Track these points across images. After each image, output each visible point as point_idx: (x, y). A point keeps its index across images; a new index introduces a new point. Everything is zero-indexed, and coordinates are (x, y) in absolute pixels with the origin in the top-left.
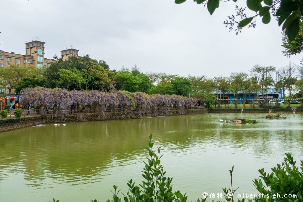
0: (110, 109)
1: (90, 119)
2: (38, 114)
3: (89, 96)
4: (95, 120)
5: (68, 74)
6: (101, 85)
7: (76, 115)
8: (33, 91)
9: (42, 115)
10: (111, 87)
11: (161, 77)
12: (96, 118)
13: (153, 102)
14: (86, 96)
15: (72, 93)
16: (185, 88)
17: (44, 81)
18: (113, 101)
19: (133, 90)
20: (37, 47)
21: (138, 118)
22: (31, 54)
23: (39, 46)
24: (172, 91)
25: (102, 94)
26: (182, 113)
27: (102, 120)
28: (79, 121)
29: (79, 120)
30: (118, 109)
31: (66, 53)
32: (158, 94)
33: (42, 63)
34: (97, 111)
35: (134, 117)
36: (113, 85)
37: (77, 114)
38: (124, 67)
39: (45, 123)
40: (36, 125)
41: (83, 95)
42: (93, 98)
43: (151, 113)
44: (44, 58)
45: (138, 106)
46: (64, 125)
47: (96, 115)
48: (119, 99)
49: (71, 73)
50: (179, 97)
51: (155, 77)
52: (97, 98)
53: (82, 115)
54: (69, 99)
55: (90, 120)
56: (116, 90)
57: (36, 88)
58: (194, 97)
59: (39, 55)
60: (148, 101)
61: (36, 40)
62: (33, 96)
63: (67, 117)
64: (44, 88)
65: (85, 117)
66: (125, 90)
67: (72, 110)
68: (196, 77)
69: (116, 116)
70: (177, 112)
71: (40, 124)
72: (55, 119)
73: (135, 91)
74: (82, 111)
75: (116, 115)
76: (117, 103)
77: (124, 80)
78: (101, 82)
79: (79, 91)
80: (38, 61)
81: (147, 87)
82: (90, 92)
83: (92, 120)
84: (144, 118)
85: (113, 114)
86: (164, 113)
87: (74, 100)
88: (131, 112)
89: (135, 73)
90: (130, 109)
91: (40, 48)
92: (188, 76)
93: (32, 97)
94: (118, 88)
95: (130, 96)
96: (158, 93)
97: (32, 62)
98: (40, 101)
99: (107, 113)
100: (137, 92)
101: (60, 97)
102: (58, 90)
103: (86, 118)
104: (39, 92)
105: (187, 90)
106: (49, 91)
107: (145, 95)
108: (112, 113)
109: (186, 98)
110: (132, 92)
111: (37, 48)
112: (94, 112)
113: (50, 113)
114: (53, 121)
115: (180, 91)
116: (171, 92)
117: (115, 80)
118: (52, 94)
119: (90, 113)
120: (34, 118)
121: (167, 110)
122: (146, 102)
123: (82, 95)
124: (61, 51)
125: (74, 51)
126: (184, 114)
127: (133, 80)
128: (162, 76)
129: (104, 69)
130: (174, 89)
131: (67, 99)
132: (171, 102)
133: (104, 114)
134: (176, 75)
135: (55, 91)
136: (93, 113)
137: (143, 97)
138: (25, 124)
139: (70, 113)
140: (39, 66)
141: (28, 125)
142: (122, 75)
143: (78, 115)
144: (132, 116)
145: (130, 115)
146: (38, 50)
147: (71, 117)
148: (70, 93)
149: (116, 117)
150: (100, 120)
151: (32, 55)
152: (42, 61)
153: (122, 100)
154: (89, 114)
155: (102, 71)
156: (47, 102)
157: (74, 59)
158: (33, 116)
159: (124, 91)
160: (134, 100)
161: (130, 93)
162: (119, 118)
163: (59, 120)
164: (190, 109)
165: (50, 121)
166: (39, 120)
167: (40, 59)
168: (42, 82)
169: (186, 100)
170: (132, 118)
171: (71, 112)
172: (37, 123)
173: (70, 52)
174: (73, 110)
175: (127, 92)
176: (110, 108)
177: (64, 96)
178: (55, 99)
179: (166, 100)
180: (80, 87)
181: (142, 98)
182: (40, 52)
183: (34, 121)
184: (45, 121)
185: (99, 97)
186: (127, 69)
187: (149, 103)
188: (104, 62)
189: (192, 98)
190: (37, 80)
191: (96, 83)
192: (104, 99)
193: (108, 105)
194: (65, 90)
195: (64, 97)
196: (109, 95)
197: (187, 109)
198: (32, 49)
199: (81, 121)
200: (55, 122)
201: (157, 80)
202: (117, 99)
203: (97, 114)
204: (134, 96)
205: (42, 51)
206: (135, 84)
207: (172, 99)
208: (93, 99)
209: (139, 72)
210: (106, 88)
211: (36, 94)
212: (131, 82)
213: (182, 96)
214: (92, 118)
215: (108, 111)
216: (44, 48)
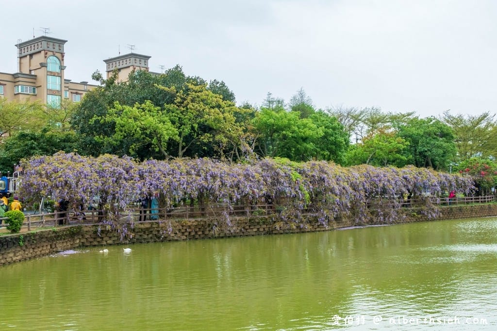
0: (243, 208)
1: (193, 234)
2: (61, 223)
3: (188, 173)
4: (205, 237)
5: (136, 119)
6: (218, 143)
7: (158, 223)
8: (48, 164)
9: (70, 226)
10: (243, 149)
11: (368, 119)
12: (207, 232)
13: (355, 188)
14: (181, 173)
15: (145, 167)
16: (439, 147)
17: (67, 140)
18: (250, 186)
19: (301, 156)
20: (46, 53)
21: (318, 229)
22: (30, 71)
23: (52, 50)
24: (404, 158)
25: (221, 167)
26: (434, 215)
27: (222, 237)
28: (166, 240)
29: (165, 238)
30: (264, 208)
31: (118, 64)
32: (366, 165)
33: (58, 93)
34: (211, 214)
35: (308, 227)
36: (249, 143)
37: (160, 221)
38: (272, 96)
39: (80, 246)
40: (57, 252)
41: (173, 171)
42: (199, 178)
43: (349, 217)
44: (63, 81)
45: (316, 197)
46: (128, 250)
47: (207, 223)
48: (265, 181)
49: (142, 116)
50: (424, 173)
51: (352, 121)
52: (209, 177)
53: (171, 223)
54: (139, 184)
55: (193, 238)
56: (257, 156)
57: (55, 156)
58: (462, 171)
59: (51, 72)
60: (341, 183)
61: (44, 35)
62: (48, 177)
63: (134, 230)
64: (75, 157)
65: (180, 230)
66: (281, 156)
67: (145, 212)
68: (466, 118)
69: (258, 227)
70: (419, 212)
71: (67, 249)
72: (104, 235)
73: (304, 159)
74: (172, 213)
75: (258, 223)
76: (261, 190)
77: (276, 131)
78: (218, 137)
79: (162, 162)
80: (50, 87)
81: (337, 145)
82: (192, 162)
83: (197, 236)
84: (334, 229)
85: (250, 220)
86: (385, 215)
87: (151, 184)
88: (299, 214)
89: (303, 110)
90: (296, 208)
91: (54, 55)
92: (443, 115)
93: (45, 180)
94: (260, 151)
95: (294, 172)
96: (365, 163)
97: (34, 92)
98: (66, 191)
99: (238, 218)
100: (312, 161)
101: (115, 179)
102: (110, 161)
103: (183, 231)
104: (64, 166)
105: (445, 153)
106: (86, 163)
107: (333, 169)
108: (249, 216)
109: (441, 173)
110: (298, 160)
111: (47, 56)
112: (203, 215)
113: (90, 221)
114: (99, 242)
115: (425, 156)
116: (401, 160)
117: (253, 131)
118: (96, 172)
119: (193, 220)
120: (53, 235)
121: (394, 207)
122: (336, 187)
123: (171, 172)
124: (104, 61)
125: (138, 60)
126: (440, 219)
127: (299, 128)
128: (369, 117)
129: (222, 103)
130: (409, 151)
131: (134, 184)
132: (405, 186)
133: (230, 221)
134: (409, 115)
135: (102, 163)
136: (199, 219)
137: (329, 172)
138: (31, 251)
139: (140, 220)
140: (53, 101)
141: (38, 253)
142: (271, 116)
143: (161, 225)
144: (302, 225)
145: (295, 221)
146: (49, 60)
147: (144, 231)
148: (141, 167)
149: (258, 229)
150: (220, 237)
151: (33, 73)
152: (58, 88)
153: (273, 184)
154: (190, 222)
155: (219, 106)
156: (85, 192)
157: (145, 79)
158: (51, 229)
159: (278, 159)
160: (305, 183)
161: (295, 164)
162: (267, 229)
163: (114, 239)
164: (454, 203)
165: (91, 240)
166: (64, 239)
167: (53, 83)
168: (64, 141)
169: (444, 179)
170: (302, 231)
171: (143, 218)
172: (59, 245)
173: (128, 62)
174: (148, 212)
175: (286, 160)
176: (242, 203)
177: (127, 176)
178: (103, 184)
179: (389, 181)
180: (163, 149)
181: (325, 176)
182: (53, 64)
183: (53, 240)
184: (78, 241)
185: (214, 177)
186: (279, 101)
187: (344, 188)
188: (223, 84)
189: (459, 174)
190: (52, 136)
191: (205, 141)
192: (229, 181)
193: (239, 197)
194: (128, 161)
195: (125, 179)
196: (240, 171)
197: (444, 204)
198: (35, 57)
199: (170, 241)
200: (105, 243)
201: (356, 128)
202: (262, 181)
203: (212, 221)
204: (304, 171)
205: (58, 62)
206: (305, 139)
207: (405, 178)
208: (201, 181)
209: (311, 108)
210: (233, 153)
211: (56, 171)
212: (295, 135)
213: (432, 169)
214: (196, 232)
215: (237, 214)
216: (63, 55)
